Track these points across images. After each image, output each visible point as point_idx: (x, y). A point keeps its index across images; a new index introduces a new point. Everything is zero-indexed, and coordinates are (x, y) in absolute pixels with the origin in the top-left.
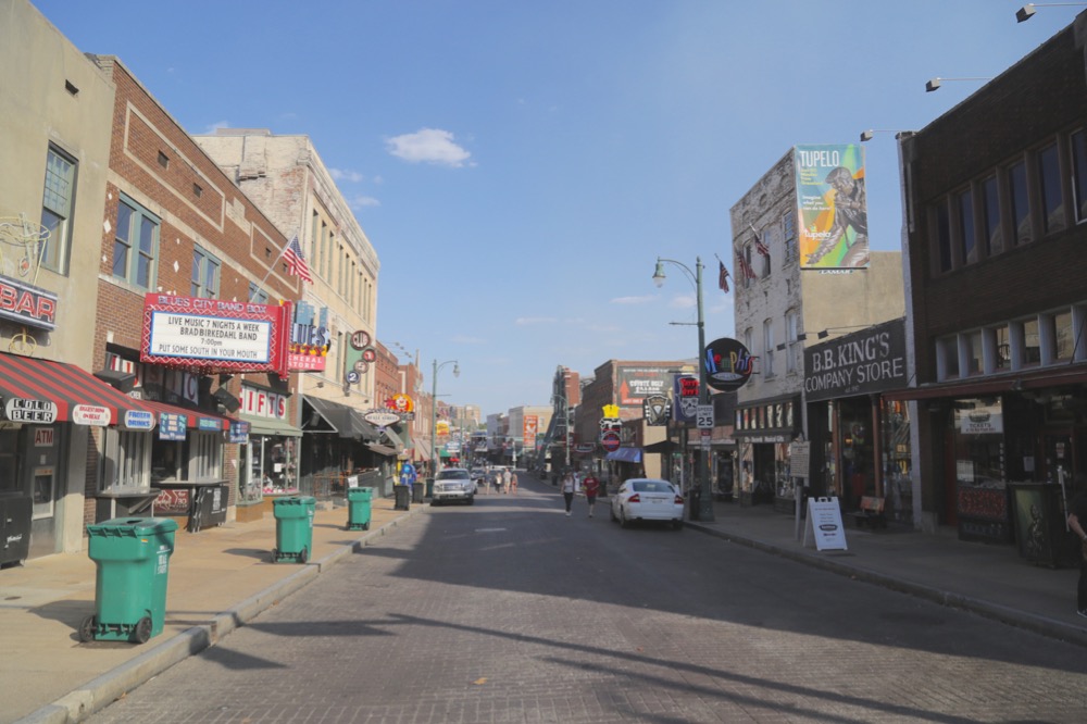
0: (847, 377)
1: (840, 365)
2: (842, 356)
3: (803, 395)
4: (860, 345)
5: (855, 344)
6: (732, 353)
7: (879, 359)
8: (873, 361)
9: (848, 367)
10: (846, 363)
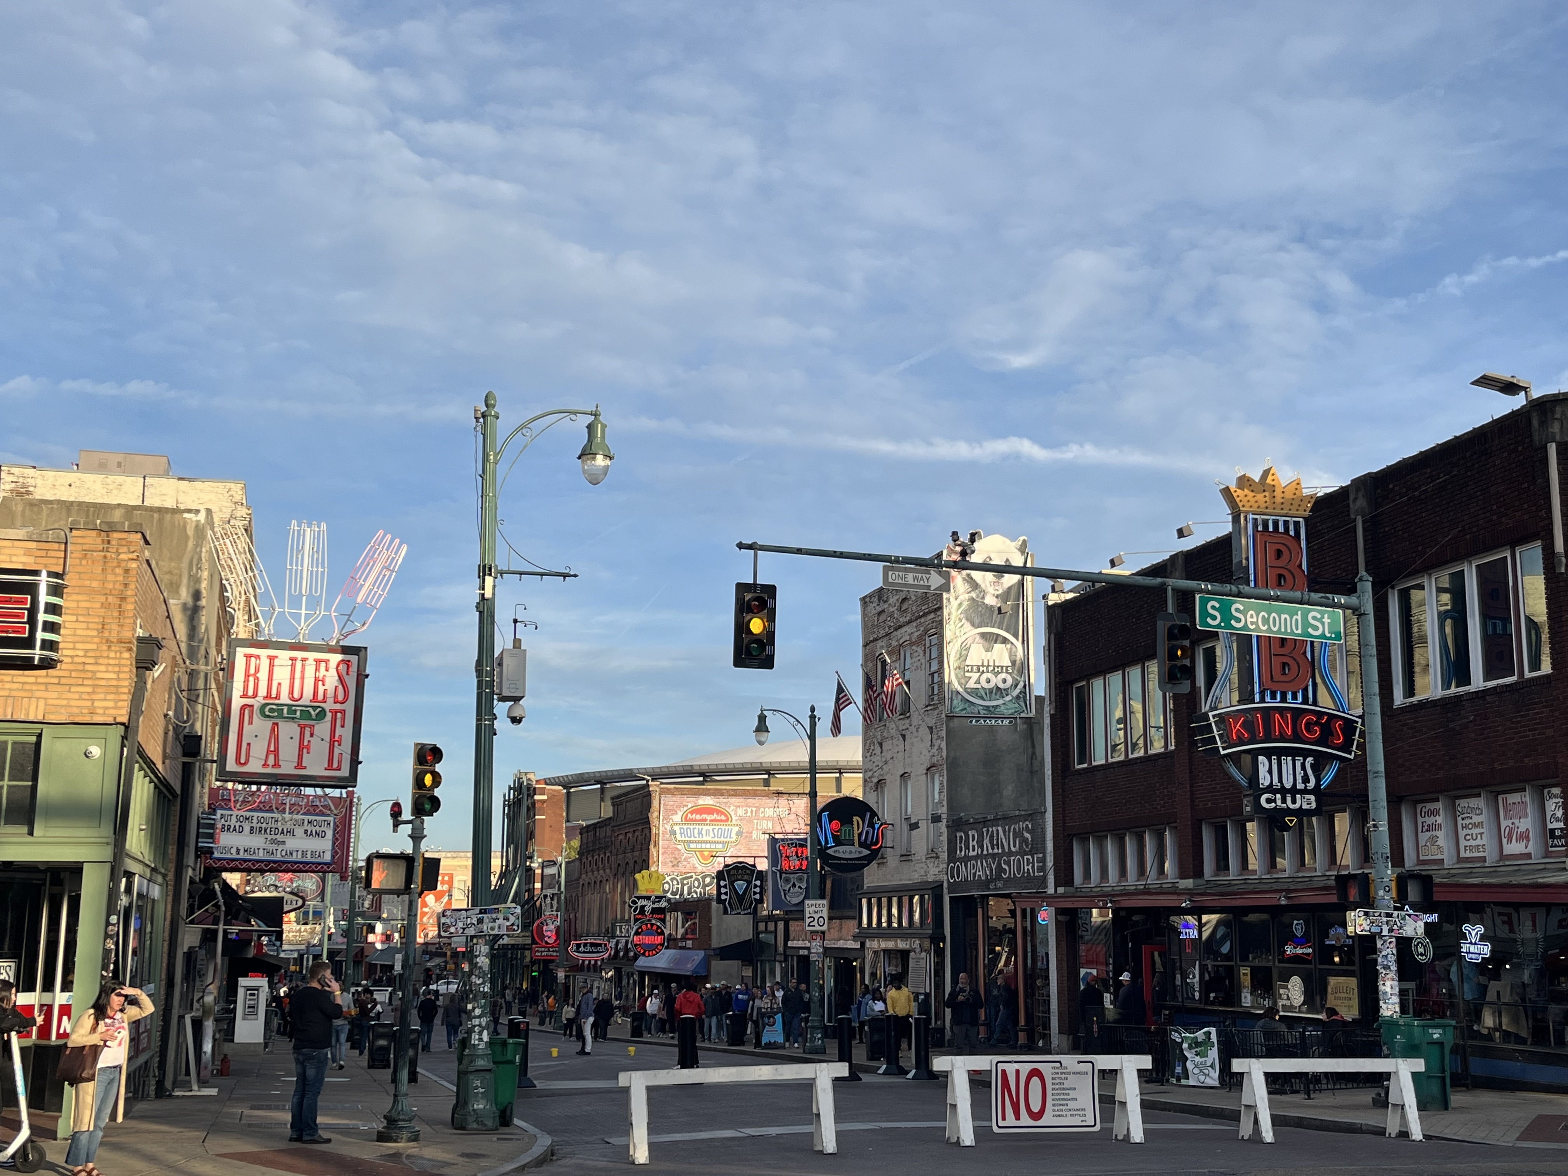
0: (991, 870)
1: (985, 852)
2: (986, 841)
3: (945, 885)
4: (1004, 832)
5: (1000, 829)
6: (856, 819)
7: (1023, 853)
8: (1016, 854)
9: (993, 856)
10: (990, 851)
